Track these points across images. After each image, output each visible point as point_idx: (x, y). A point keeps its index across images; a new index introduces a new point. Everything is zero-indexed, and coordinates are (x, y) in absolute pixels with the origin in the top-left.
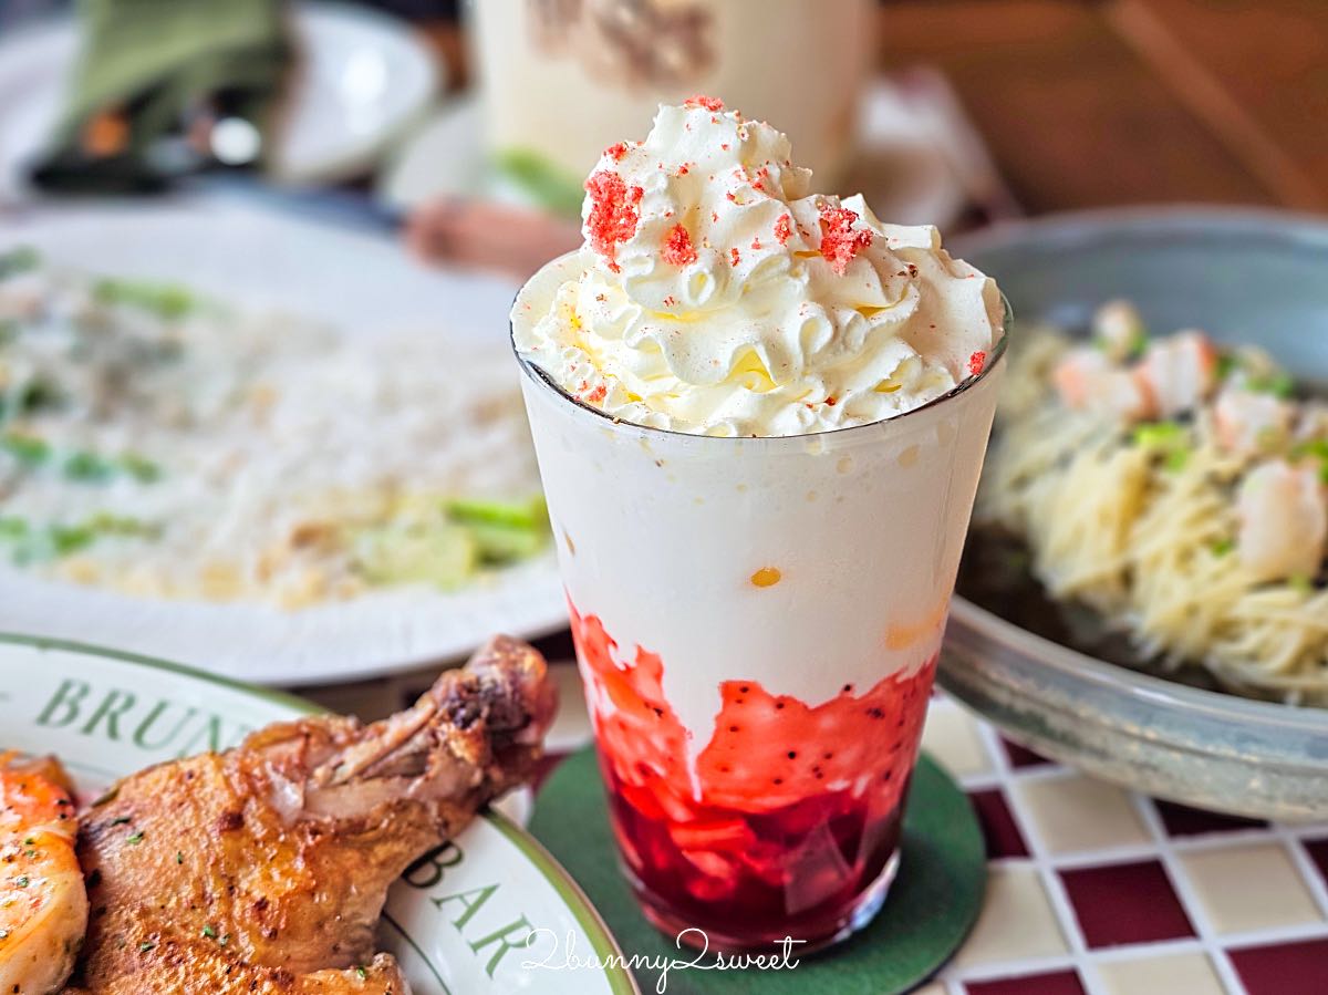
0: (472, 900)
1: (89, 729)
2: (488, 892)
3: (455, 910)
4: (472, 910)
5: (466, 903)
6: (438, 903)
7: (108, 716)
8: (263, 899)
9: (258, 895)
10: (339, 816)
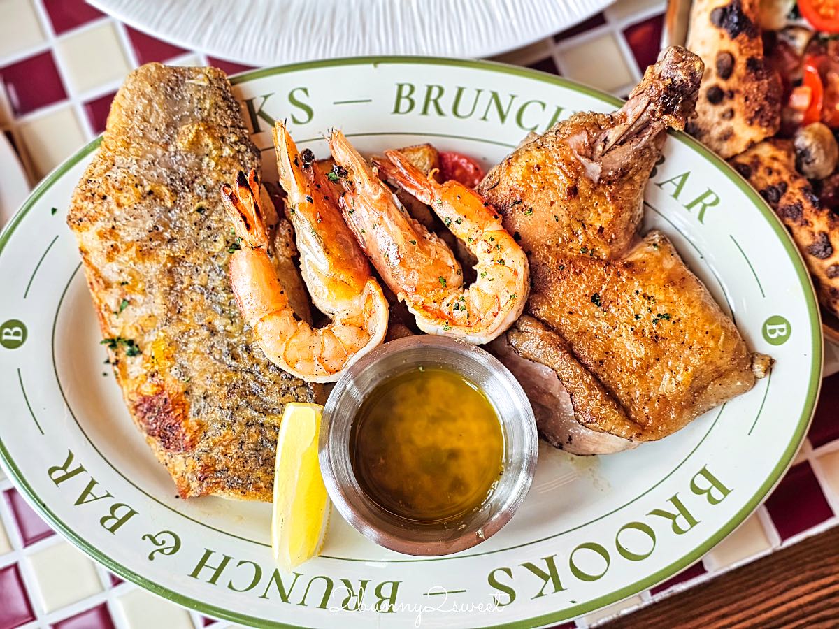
0: (678, 181)
1: (425, 112)
2: (686, 176)
3: (670, 188)
4: (680, 187)
5: (675, 184)
6: (660, 185)
7: (432, 100)
8: (601, 227)
9: (598, 225)
10: (615, 168)
